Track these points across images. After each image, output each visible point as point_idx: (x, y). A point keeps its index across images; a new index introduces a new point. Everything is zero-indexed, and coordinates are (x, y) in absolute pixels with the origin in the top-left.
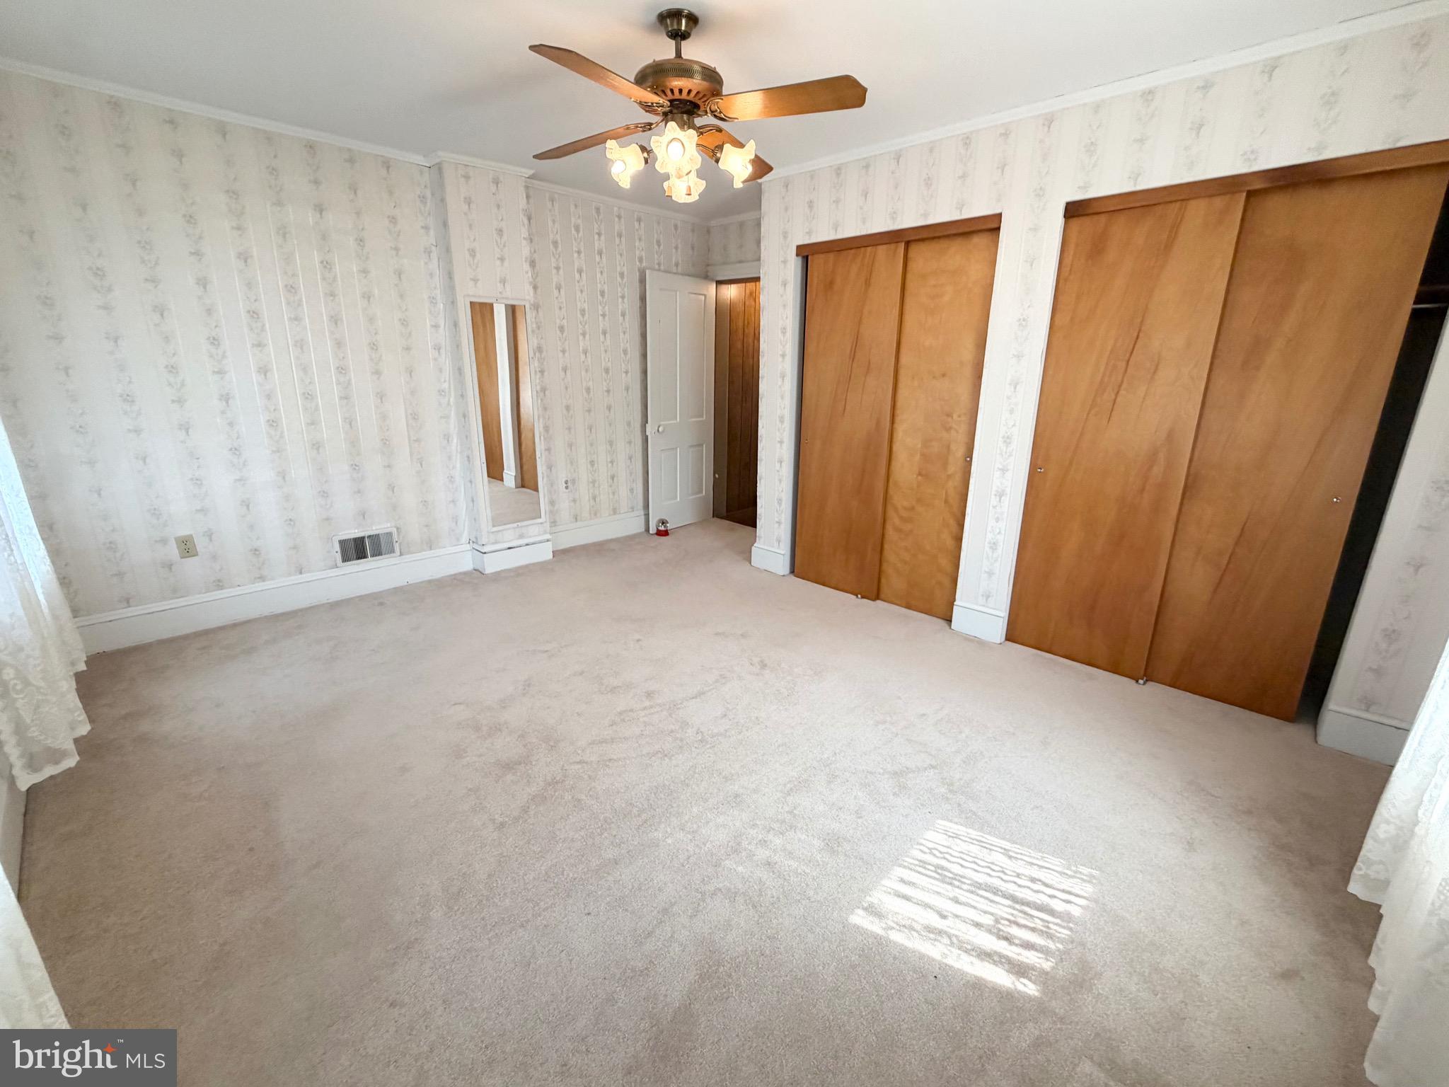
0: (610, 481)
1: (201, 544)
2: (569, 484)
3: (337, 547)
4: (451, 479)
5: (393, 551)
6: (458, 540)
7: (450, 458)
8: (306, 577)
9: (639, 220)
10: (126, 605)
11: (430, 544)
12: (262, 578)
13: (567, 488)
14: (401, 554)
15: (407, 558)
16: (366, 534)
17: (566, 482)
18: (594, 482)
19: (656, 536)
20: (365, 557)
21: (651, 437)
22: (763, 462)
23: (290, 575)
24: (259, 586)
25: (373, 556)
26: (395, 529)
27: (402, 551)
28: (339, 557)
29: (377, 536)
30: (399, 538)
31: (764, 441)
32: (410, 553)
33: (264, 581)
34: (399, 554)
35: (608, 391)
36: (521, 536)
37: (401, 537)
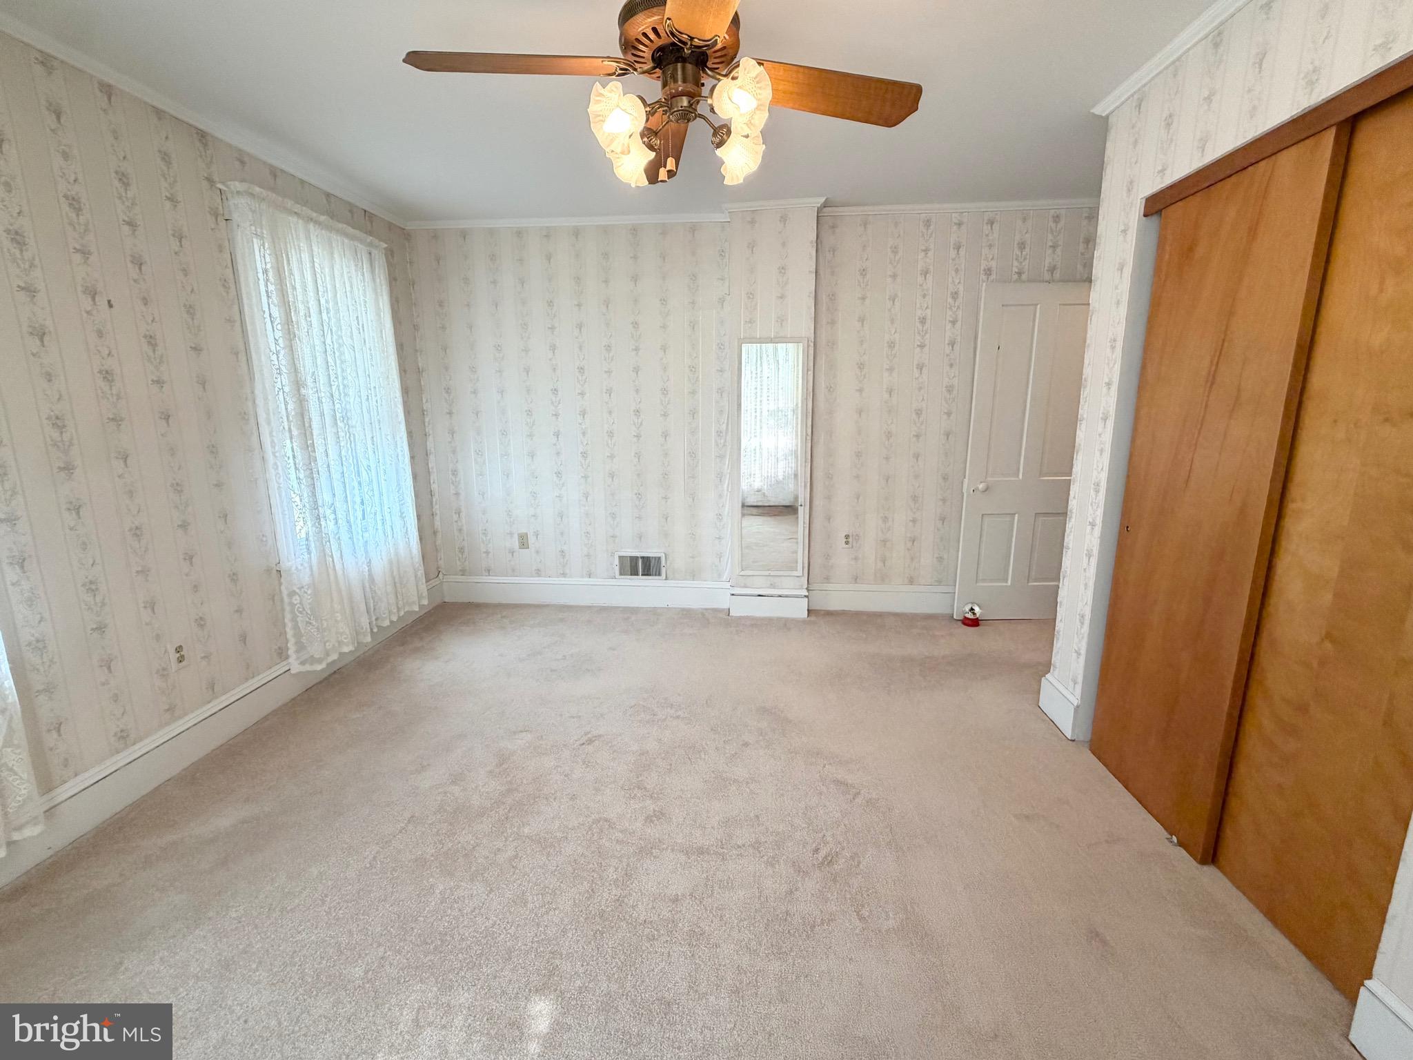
0: (909, 544)
1: (532, 540)
2: (850, 540)
3: (617, 562)
4: (719, 516)
5: (660, 574)
6: (720, 576)
7: (720, 496)
8: (592, 581)
9: (991, 223)
10: (487, 574)
11: (694, 574)
12: (564, 575)
13: (847, 543)
14: (666, 579)
15: (670, 583)
16: (638, 554)
17: (847, 537)
18: (884, 542)
19: (960, 623)
20: (637, 575)
21: (967, 497)
22: (1070, 552)
23: (582, 577)
24: (562, 580)
25: (643, 575)
26: (664, 555)
27: (668, 576)
28: (617, 572)
29: (648, 558)
30: (666, 563)
31: (1073, 520)
32: (674, 579)
33: (565, 577)
34: (664, 578)
35: (917, 436)
36: (773, 586)
37: (668, 562)
